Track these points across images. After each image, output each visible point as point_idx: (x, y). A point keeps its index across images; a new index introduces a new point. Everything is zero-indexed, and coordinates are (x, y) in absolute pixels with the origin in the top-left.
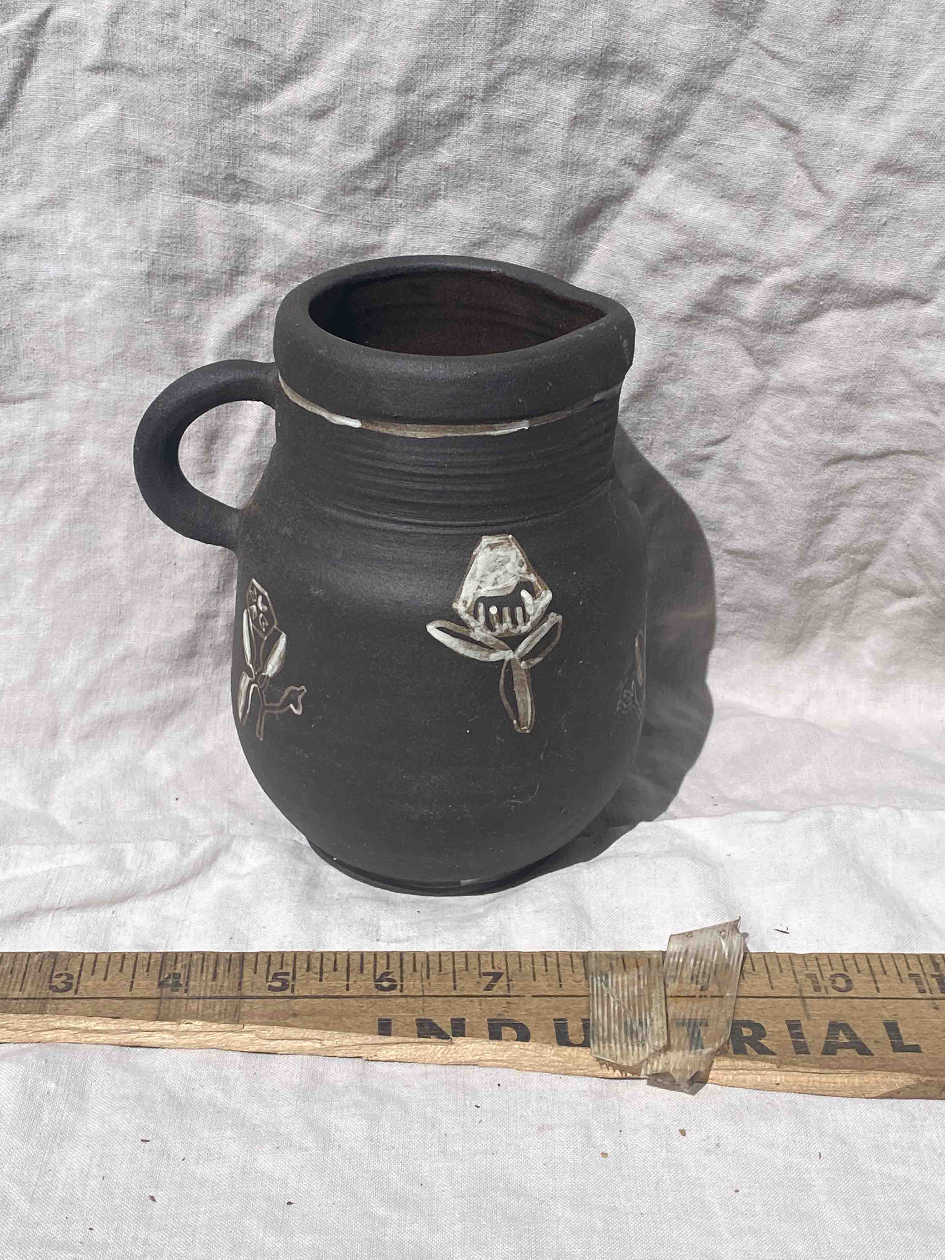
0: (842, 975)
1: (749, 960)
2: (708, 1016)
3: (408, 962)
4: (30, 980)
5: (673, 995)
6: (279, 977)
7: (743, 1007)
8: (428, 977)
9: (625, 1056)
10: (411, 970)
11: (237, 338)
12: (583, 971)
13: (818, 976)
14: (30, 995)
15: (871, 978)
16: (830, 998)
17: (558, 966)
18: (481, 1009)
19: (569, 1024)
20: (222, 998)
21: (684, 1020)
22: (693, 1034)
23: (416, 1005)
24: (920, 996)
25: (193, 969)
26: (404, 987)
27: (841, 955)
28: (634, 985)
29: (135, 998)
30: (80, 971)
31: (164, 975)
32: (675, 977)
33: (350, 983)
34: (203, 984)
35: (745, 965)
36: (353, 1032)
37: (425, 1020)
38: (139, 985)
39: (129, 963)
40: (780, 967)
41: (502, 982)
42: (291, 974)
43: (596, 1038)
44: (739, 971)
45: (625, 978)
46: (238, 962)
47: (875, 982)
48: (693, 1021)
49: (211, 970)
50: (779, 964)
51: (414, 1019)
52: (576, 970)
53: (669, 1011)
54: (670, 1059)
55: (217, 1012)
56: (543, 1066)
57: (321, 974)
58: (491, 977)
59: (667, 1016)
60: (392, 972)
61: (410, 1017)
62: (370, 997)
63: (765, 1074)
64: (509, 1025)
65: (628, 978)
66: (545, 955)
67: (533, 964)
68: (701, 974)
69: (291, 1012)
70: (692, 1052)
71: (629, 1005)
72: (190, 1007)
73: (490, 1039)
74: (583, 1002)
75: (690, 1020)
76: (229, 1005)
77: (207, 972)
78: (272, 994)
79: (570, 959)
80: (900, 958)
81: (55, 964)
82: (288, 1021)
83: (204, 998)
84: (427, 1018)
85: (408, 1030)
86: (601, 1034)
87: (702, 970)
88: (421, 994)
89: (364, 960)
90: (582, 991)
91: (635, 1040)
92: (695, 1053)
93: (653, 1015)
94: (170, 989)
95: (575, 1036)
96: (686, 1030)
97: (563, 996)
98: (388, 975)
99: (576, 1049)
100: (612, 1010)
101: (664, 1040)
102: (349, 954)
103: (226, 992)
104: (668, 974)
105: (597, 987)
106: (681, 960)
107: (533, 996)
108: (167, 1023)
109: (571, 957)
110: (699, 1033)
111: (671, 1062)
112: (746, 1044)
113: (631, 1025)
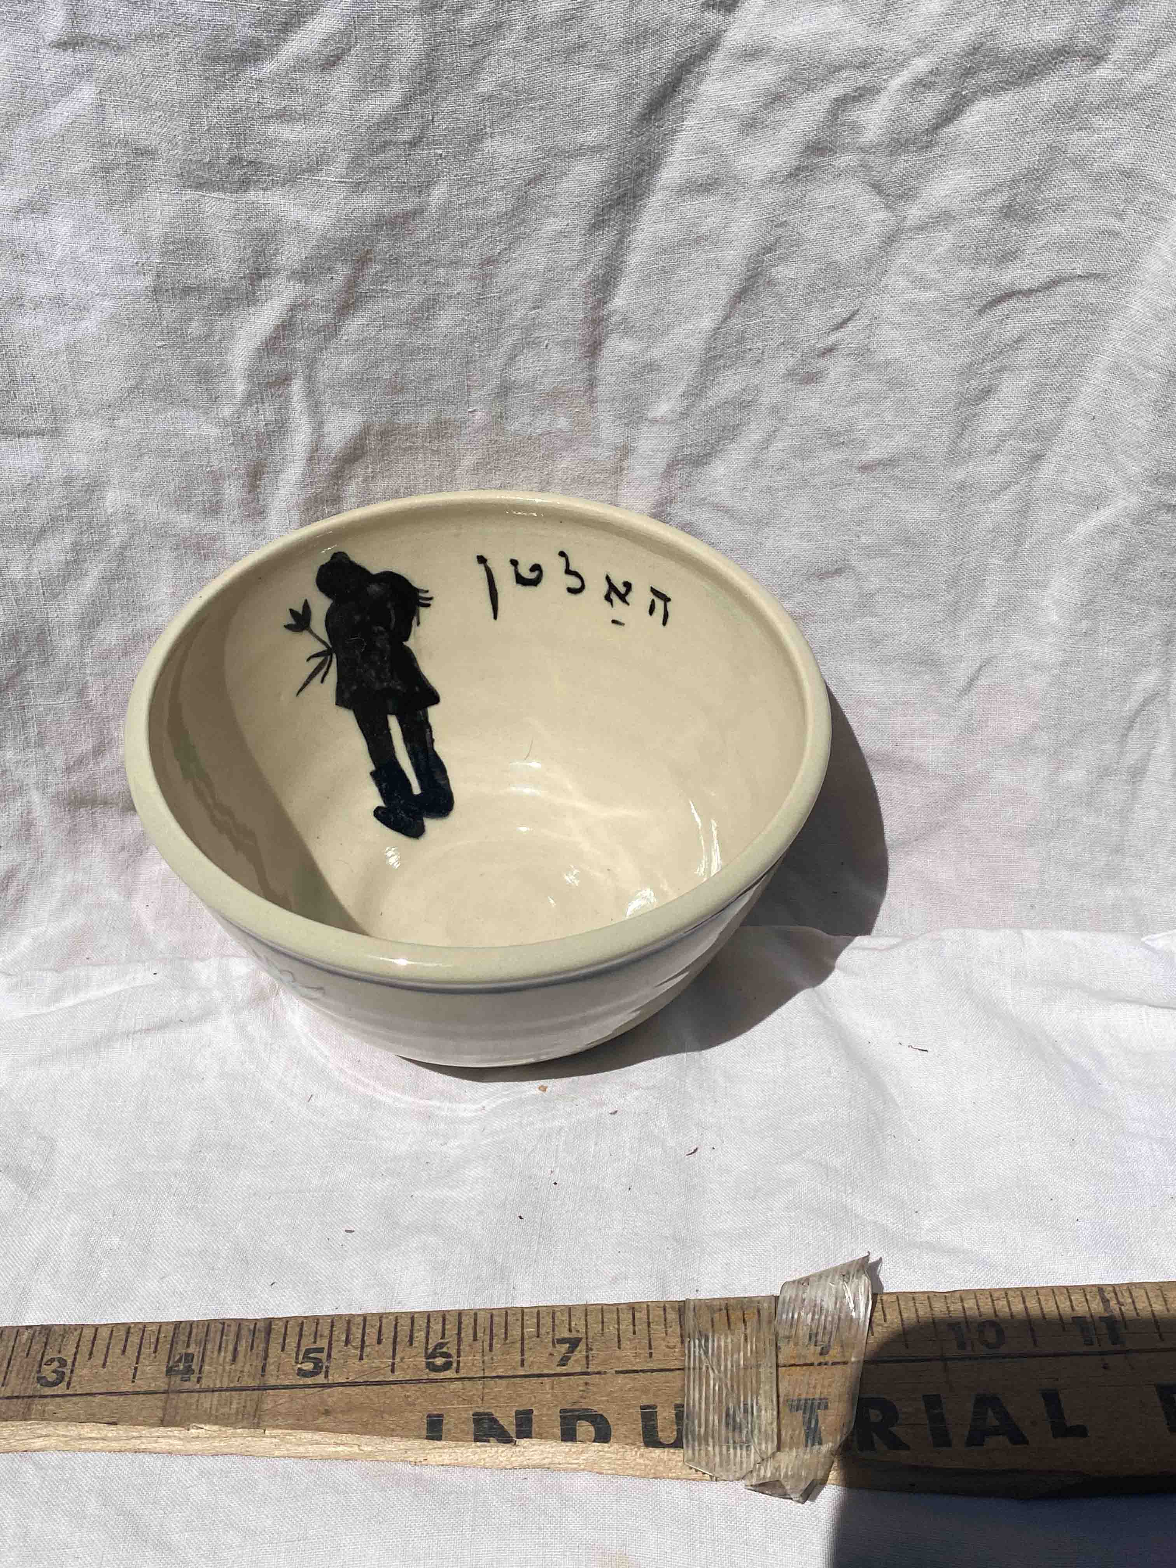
0: (993, 1324)
1: (880, 1306)
2: (829, 1394)
3: (467, 1325)
4: (15, 1368)
5: (787, 1363)
6: (311, 1355)
7: (872, 1378)
8: (491, 1350)
9: (724, 1464)
10: (471, 1338)
12: (678, 1331)
13: (964, 1326)
14: (13, 1391)
16: (976, 1358)
17: (649, 1326)
18: (552, 1394)
19: (658, 1412)
20: (241, 1389)
21: (799, 1400)
22: (810, 1422)
23: (474, 1392)
24: (1086, 1349)
25: (209, 1346)
26: (461, 1364)
27: (990, 1292)
28: (739, 1351)
29: (137, 1393)
30: (76, 1354)
31: (174, 1356)
32: (789, 1338)
33: (396, 1361)
34: (220, 1369)
35: (875, 1314)
36: (397, 1435)
37: (484, 1414)
38: (143, 1372)
39: (134, 1339)
40: (917, 1315)
41: (580, 1352)
42: (326, 1351)
43: (690, 1436)
44: (867, 1323)
45: (729, 1340)
46: (263, 1335)
47: (1033, 1332)
48: (810, 1402)
49: (231, 1347)
50: (916, 1311)
51: (471, 1413)
52: (670, 1330)
53: (780, 1390)
54: (780, 1462)
55: (233, 1411)
56: (627, 1469)
57: (362, 1348)
58: (568, 1345)
59: (778, 1396)
60: (448, 1342)
61: (466, 1410)
62: (419, 1381)
64: (586, 1418)
65: (732, 1341)
66: (633, 1308)
67: (618, 1321)
68: (821, 1331)
69: (322, 1409)
70: (808, 1449)
71: (732, 1384)
72: (202, 1403)
73: (562, 1439)
74: (678, 1379)
75: (806, 1400)
76: (248, 1400)
77: (226, 1352)
78: (302, 1381)
79: (662, 1313)
80: (1063, 1295)
81: (46, 1344)
82: (320, 1421)
83: (221, 1390)
84: (486, 1411)
85: (462, 1431)
86: (697, 1429)
87: (821, 1328)
88: (481, 1374)
89: (415, 1325)
90: (676, 1362)
91: (737, 1439)
92: (811, 1452)
93: (762, 1401)
94: (180, 1376)
95: (666, 1431)
96: (801, 1419)
97: (653, 1371)
98: (442, 1348)
99: (666, 1450)
100: (712, 1392)
101: (772, 1442)
102: (397, 1317)
103: (248, 1381)
104: (782, 1333)
105: (695, 1356)
106: (796, 1316)
107: (617, 1372)
108: (174, 1428)
109: (665, 1310)
110: (817, 1422)
111: (781, 1467)
112: (874, 1435)
113: (734, 1415)
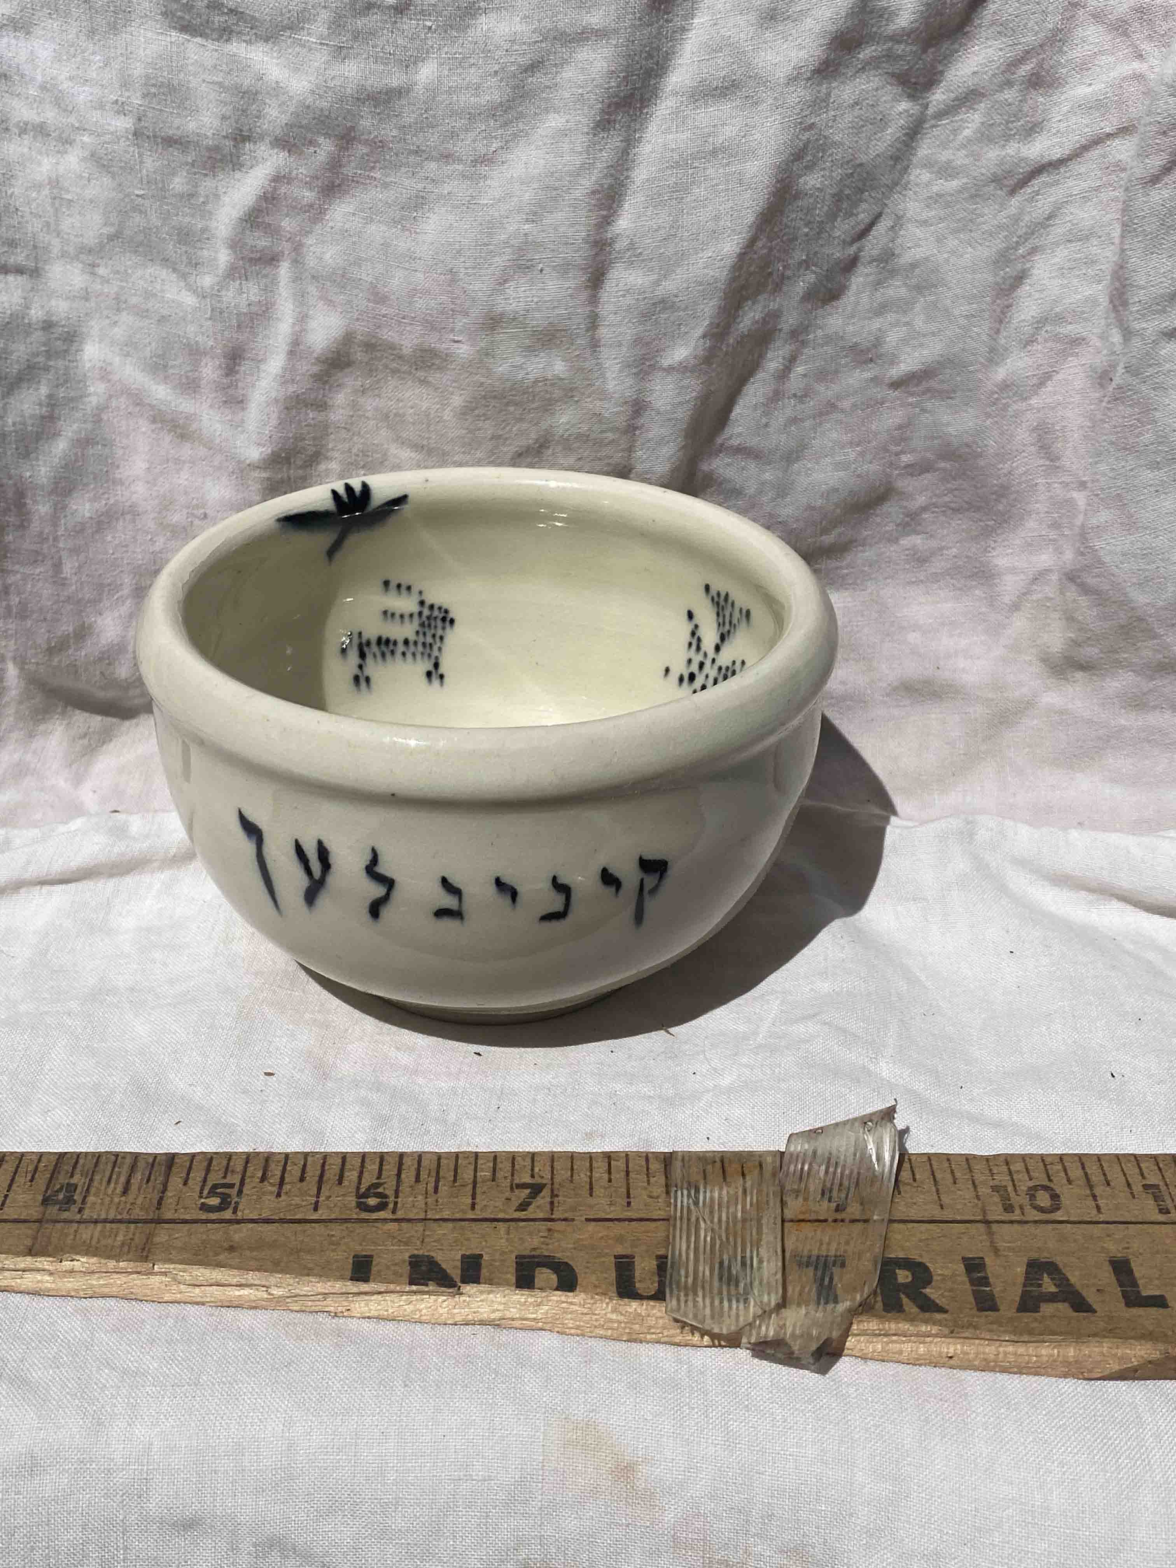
0: (1045, 1188)
1: (909, 1166)
2: (845, 1251)
3: (409, 1168)
5: (794, 1218)
6: (218, 1191)
7: (899, 1237)
8: (436, 1191)
9: (716, 1316)
10: (413, 1179)
12: (662, 1180)
13: (1010, 1189)
15: (1088, 1192)
16: (1026, 1222)
17: (628, 1173)
18: (507, 1240)
19: (636, 1263)
20: (130, 1222)
21: (809, 1257)
22: (823, 1279)
23: (413, 1233)
24: (1161, 1218)
25: (97, 1178)
26: (399, 1205)
27: (1042, 1157)
28: (737, 1204)
29: (5, 1221)
31: (54, 1186)
32: (797, 1191)
33: (321, 1199)
34: (107, 1200)
35: (902, 1173)
36: (315, 1275)
37: (423, 1256)
38: (14, 1201)
39: (8, 1168)
40: (954, 1176)
41: (543, 1198)
42: (237, 1187)
43: (674, 1286)
44: (893, 1180)
45: (725, 1192)
46: (163, 1168)
47: (1094, 1197)
48: (822, 1260)
49: (123, 1179)
50: (952, 1172)
51: (406, 1256)
52: (652, 1180)
53: (786, 1246)
54: (786, 1320)
55: (117, 1244)
56: (596, 1327)
57: (281, 1185)
58: (528, 1191)
59: (783, 1251)
60: (385, 1183)
61: (401, 1252)
62: (346, 1220)
63: (931, 1342)
64: (547, 1265)
65: (728, 1192)
66: (610, 1157)
67: (591, 1171)
68: (836, 1188)
69: (226, 1245)
70: (821, 1307)
71: (728, 1235)
72: (81, 1234)
73: (517, 1287)
74: (661, 1228)
75: (818, 1257)
76: (137, 1233)
77: (116, 1183)
78: (204, 1216)
79: (644, 1163)
80: (1129, 1161)
82: (221, 1257)
83: (105, 1221)
84: (426, 1254)
85: (395, 1273)
86: (683, 1279)
87: (837, 1182)
88: (422, 1216)
89: (347, 1164)
90: (659, 1212)
91: (733, 1292)
92: (825, 1311)
93: (763, 1252)
94: (58, 1207)
95: (644, 1279)
96: (812, 1274)
97: (631, 1220)
98: (378, 1188)
99: (645, 1302)
100: (702, 1243)
101: (777, 1293)
102: (325, 1156)
103: (138, 1213)
104: (788, 1187)
105: (682, 1206)
106: (806, 1167)
107: (587, 1220)
108: (43, 1259)
109: (647, 1159)
110: (831, 1279)
111: (788, 1324)
112: (902, 1296)
113: (729, 1267)
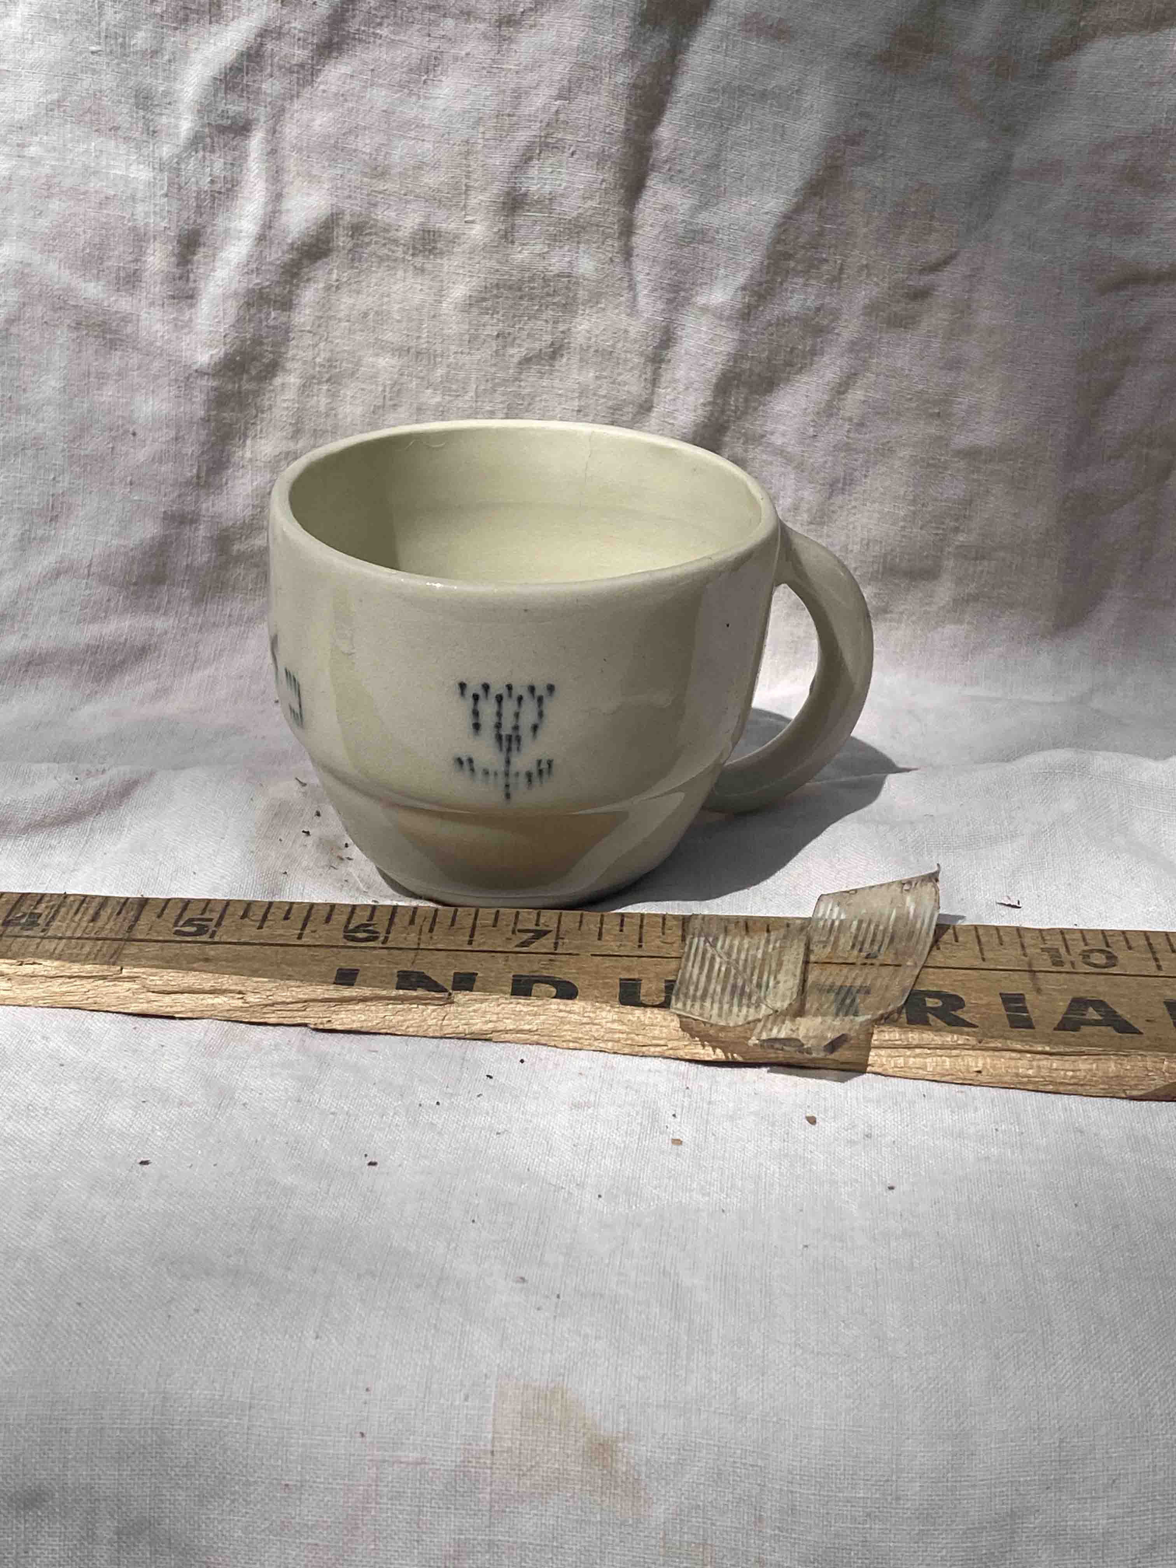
0: (1102, 952)
1: (951, 931)
2: (873, 985)
3: (403, 914)
5: (820, 960)
6: (195, 923)
7: (932, 978)
8: (431, 931)
10: (406, 923)
11: (226, 89)
12: (679, 932)
13: (1063, 951)
15: (1150, 956)
16: (1076, 973)
17: (641, 926)
18: (505, 965)
19: (643, 985)
20: (98, 939)
21: (832, 986)
22: (844, 1000)
23: (403, 957)
25: (63, 910)
26: (390, 938)
27: (1103, 931)
28: (758, 949)
31: (16, 914)
32: (825, 943)
33: (306, 931)
34: (74, 925)
35: (943, 935)
36: (296, 980)
37: (414, 972)
40: (1000, 940)
41: (547, 939)
42: (214, 922)
43: (681, 996)
44: (932, 935)
45: (745, 941)
46: (136, 906)
47: (1156, 959)
48: (846, 988)
49: (91, 912)
50: (999, 937)
51: (396, 971)
52: (668, 931)
53: (808, 976)
54: (800, 1025)
55: (85, 953)
56: (596, 1039)
57: (263, 921)
58: (532, 934)
59: (804, 981)
60: (375, 924)
61: (390, 968)
62: (332, 947)
63: (958, 1055)
64: (546, 983)
65: (749, 941)
66: (623, 916)
67: (601, 922)
68: (869, 941)
69: (201, 957)
70: (839, 1018)
71: (745, 968)
72: (44, 946)
73: (513, 995)
74: (674, 964)
75: (841, 987)
76: (106, 947)
77: (84, 914)
78: (178, 939)
79: (661, 920)
82: (195, 965)
84: (416, 970)
85: (382, 981)
86: (691, 992)
87: (870, 936)
88: (415, 946)
89: (335, 911)
90: (672, 952)
91: (745, 1001)
92: (843, 1020)
93: (781, 977)
94: (20, 927)
95: (650, 994)
96: (833, 997)
97: (641, 957)
98: (367, 927)
99: (649, 1010)
100: (716, 971)
102: (313, 904)
103: (107, 934)
104: (816, 938)
105: (698, 946)
107: (593, 955)
109: (664, 919)
110: (853, 1000)
111: (801, 1028)
112: (929, 1015)
113: (743, 987)
